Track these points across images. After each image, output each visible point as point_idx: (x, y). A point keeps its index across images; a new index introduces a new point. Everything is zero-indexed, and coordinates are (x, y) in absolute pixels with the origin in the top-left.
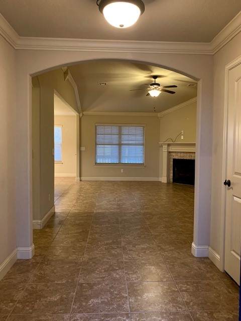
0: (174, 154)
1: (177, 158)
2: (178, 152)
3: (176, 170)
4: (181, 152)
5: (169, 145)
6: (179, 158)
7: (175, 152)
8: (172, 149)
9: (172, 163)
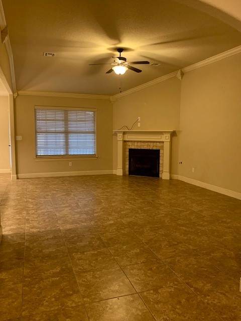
0: (130, 144)
1: (133, 147)
2: (135, 141)
3: (132, 160)
4: (138, 142)
5: (124, 133)
6: (136, 148)
7: (132, 141)
8: (128, 138)
9: (128, 153)
